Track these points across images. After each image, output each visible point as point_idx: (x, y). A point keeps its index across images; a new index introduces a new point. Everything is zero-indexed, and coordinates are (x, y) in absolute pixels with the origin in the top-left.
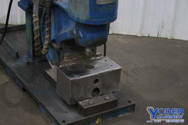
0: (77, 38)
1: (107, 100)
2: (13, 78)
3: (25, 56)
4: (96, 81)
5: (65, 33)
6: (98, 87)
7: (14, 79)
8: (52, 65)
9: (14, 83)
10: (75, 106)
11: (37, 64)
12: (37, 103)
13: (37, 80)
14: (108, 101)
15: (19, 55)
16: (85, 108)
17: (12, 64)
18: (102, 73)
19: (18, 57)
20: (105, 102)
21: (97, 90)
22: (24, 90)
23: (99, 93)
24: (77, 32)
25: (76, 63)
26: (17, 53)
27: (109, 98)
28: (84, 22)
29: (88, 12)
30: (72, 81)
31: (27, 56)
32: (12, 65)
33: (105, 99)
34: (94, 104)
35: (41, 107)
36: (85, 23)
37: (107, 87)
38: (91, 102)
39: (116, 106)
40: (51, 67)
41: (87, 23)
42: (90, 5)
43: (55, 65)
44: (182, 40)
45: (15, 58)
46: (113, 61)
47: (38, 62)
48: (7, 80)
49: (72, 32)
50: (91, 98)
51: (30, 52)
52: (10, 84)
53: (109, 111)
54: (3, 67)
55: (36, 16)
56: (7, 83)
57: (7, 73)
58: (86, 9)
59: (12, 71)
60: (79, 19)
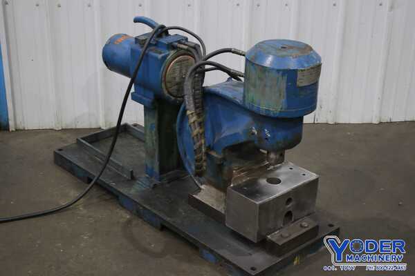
0: (260, 139)
1: (305, 227)
2: (138, 212)
3: (143, 176)
4: (289, 200)
5: (235, 134)
6: (291, 209)
8: (202, 184)
9: (141, 220)
11: (168, 185)
12: (194, 246)
13: (180, 210)
14: (307, 229)
15: (134, 174)
16: (280, 243)
17: (130, 190)
18: (296, 188)
19: (133, 178)
20: (304, 230)
21: (289, 214)
22: (164, 228)
23: (291, 219)
24: (260, 130)
25: (251, 178)
26: (132, 172)
27: (307, 224)
28: (276, 116)
29: (283, 100)
30: (261, 206)
31: (147, 176)
33: (301, 226)
34: (290, 235)
35: (204, 251)
36: (280, 116)
37: (301, 207)
38: (285, 232)
39: (317, 235)
40: (200, 189)
41: (283, 115)
42: (287, 88)
43: (206, 185)
44: (349, 124)
45: (128, 180)
46: (302, 168)
47: (169, 183)
48: (128, 217)
49: (248, 132)
50: (282, 228)
51: (153, 168)
52: (134, 222)
53: (308, 243)
54: (113, 196)
55: (192, 114)
56: (129, 222)
57: (122, 206)
58: (280, 95)
59: (135, 202)
60: (269, 110)
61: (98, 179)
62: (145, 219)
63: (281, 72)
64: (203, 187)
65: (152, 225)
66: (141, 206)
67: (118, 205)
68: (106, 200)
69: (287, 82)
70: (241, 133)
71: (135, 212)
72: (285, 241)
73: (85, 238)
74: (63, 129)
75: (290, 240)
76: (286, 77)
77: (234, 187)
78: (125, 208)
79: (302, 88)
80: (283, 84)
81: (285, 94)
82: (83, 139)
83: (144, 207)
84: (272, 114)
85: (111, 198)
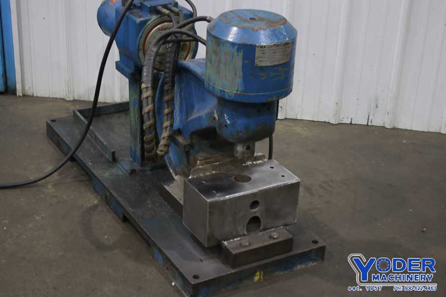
1: (274, 239)
2: (106, 198)
3: (127, 159)
4: (255, 204)
6: (258, 215)
7: (108, 200)
8: (176, 174)
9: (108, 207)
10: (216, 250)
11: (149, 173)
12: (148, 243)
13: (149, 201)
14: (276, 241)
15: (116, 156)
16: (234, 252)
18: (266, 190)
19: (114, 159)
20: (272, 242)
21: (255, 220)
22: (125, 219)
23: (259, 226)
24: (221, 115)
25: (218, 172)
26: (113, 153)
27: (278, 234)
28: (232, 98)
29: (239, 80)
31: (131, 159)
32: (104, 174)
33: (271, 237)
34: (250, 244)
35: (155, 250)
36: (235, 100)
37: (274, 214)
38: (245, 241)
39: (290, 250)
40: (174, 179)
41: (239, 99)
42: (243, 67)
43: (180, 175)
44: (411, 130)
45: (109, 162)
46: (285, 168)
47: (151, 170)
48: (96, 202)
49: (210, 115)
50: (244, 235)
51: (135, 151)
52: (100, 209)
53: (277, 258)
54: (88, 178)
55: (147, 88)
56: (95, 207)
57: (94, 189)
58: (236, 74)
59: (104, 186)
60: (224, 92)
61: (74, 153)
62: (111, 207)
63: (236, 47)
64: (176, 177)
65: (116, 213)
66: (109, 191)
67: (91, 188)
68: (81, 181)
69: (244, 59)
70: (204, 116)
71: (104, 197)
72: (242, 250)
73: (38, 218)
74: (74, 100)
75: (250, 250)
76: (242, 53)
77: (192, 179)
78: (96, 192)
79: (262, 68)
80: (239, 61)
81: (241, 74)
82: (80, 111)
83: (111, 193)
84: (227, 97)
85: (87, 180)
